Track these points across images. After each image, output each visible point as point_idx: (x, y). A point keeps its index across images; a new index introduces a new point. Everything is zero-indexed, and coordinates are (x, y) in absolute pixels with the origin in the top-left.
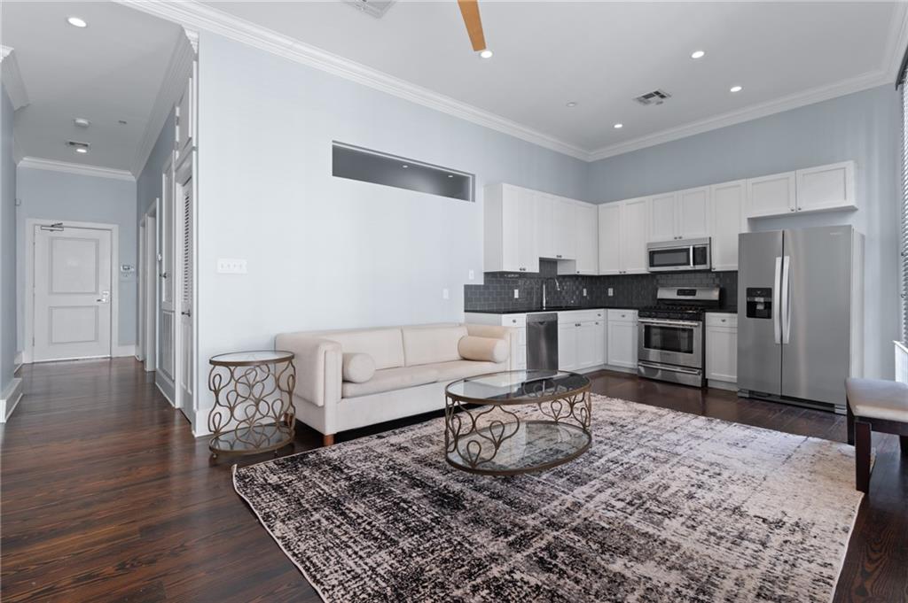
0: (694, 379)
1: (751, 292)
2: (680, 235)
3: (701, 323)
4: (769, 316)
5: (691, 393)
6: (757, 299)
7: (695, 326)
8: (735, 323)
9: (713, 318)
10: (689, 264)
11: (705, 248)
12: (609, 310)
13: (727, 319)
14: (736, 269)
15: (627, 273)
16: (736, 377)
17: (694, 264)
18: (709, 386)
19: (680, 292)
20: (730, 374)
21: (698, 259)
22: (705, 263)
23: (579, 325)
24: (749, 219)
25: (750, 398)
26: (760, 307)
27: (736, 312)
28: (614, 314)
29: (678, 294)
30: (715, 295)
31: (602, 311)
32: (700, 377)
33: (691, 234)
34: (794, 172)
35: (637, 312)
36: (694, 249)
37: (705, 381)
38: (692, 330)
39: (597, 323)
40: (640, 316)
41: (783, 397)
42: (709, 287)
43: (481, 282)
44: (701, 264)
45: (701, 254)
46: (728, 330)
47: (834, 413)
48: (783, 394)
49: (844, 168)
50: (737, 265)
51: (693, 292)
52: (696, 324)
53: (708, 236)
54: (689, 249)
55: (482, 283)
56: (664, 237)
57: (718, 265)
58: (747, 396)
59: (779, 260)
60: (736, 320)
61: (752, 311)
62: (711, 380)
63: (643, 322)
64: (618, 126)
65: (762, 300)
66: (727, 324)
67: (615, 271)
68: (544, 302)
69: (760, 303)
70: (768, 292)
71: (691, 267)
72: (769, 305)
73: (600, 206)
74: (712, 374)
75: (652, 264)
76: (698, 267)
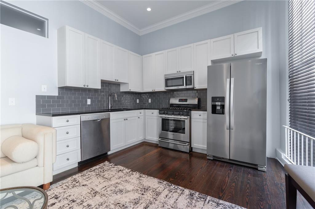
0: (186, 148)
1: (214, 99)
2: (180, 70)
3: (189, 117)
4: (223, 113)
5: (184, 156)
6: (217, 103)
7: (186, 119)
8: (206, 117)
9: (195, 114)
10: (184, 85)
11: (191, 77)
12: (146, 110)
13: (202, 114)
14: (206, 87)
15: (156, 91)
16: (206, 146)
17: (186, 85)
18: (193, 151)
19: (181, 100)
20: (203, 145)
21: (188, 82)
22: (191, 85)
23: (127, 119)
24: (211, 61)
25: (213, 160)
26: (218, 108)
27: (206, 111)
28: (148, 112)
29: (179, 102)
30: (196, 102)
31: (142, 111)
32: (188, 147)
33: (184, 69)
34: (233, 35)
35: (158, 111)
36: (186, 77)
37: (191, 149)
38: (185, 121)
39: (139, 118)
40: (160, 113)
41: (230, 160)
42: (193, 98)
43: (56, 93)
44: (189, 85)
45: (189, 80)
46: (202, 120)
47: (257, 169)
48: (231, 158)
49: (258, 31)
50: (207, 85)
51: (186, 100)
52: (186, 118)
53: (193, 70)
54: (183, 77)
55: (57, 95)
56: (172, 71)
57: (197, 86)
58: (212, 158)
59: (228, 80)
60: (206, 115)
61: (214, 110)
62: (194, 148)
63: (161, 117)
64: (149, 9)
65: (219, 103)
66: (201, 117)
67: (150, 90)
68: (110, 107)
69: (218, 105)
70: (223, 99)
71: (184, 87)
72: (223, 107)
73: (144, 56)
74: (195, 145)
75: (167, 86)
76: (188, 87)
